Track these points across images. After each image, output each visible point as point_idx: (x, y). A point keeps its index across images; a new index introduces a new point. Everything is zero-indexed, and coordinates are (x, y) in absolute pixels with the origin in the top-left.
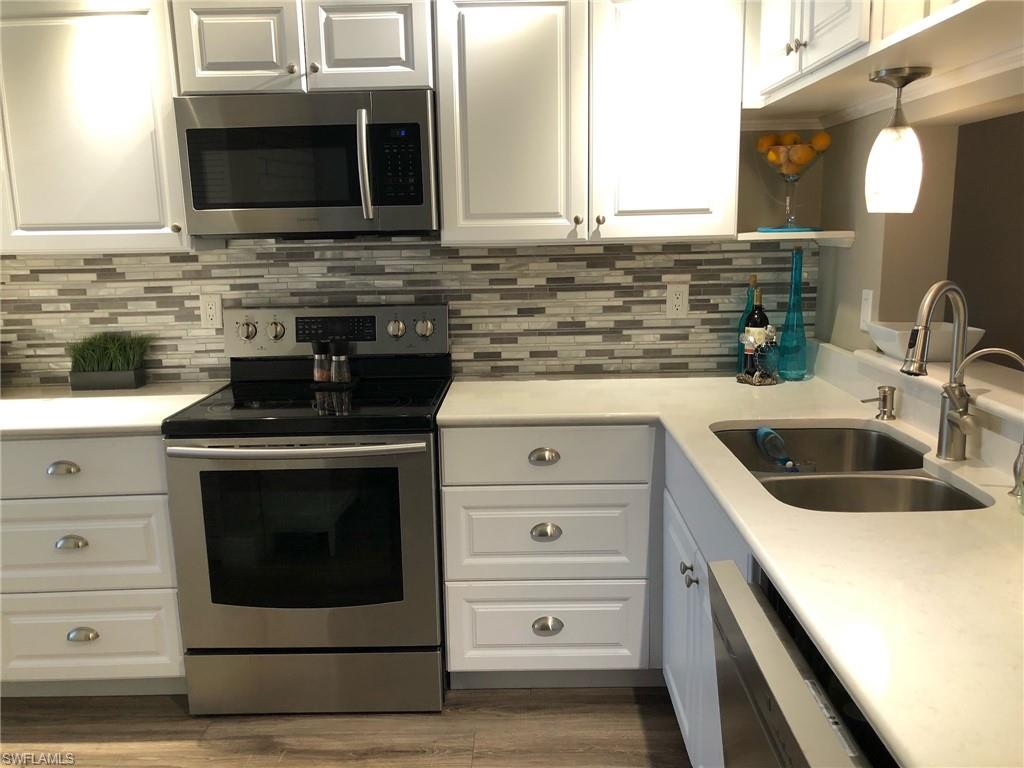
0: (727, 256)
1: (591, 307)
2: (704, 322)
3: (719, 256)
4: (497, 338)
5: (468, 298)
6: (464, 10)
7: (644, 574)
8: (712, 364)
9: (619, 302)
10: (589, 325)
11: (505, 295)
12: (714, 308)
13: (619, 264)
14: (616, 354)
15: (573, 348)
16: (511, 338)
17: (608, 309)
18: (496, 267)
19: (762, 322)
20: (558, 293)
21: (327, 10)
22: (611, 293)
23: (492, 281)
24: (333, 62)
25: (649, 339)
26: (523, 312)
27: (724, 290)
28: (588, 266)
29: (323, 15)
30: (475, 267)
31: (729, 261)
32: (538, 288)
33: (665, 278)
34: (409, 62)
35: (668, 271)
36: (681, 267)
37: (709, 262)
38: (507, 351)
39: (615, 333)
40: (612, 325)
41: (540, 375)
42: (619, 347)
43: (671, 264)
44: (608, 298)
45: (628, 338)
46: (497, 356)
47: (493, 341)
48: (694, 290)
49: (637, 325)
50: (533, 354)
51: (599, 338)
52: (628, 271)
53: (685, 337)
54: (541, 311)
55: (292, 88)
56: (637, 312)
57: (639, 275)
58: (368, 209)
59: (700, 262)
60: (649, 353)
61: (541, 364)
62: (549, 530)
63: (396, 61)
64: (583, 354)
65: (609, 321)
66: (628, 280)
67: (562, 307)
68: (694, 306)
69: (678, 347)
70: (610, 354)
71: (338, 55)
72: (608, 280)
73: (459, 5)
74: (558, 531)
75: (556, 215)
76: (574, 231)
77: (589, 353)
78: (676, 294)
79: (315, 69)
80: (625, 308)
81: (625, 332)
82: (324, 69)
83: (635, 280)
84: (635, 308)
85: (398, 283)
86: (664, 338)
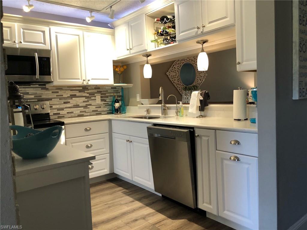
0: (107, 90)
1: (80, 101)
2: (104, 104)
3: (106, 90)
4: (59, 109)
5: (51, 100)
6: (57, 34)
7: (109, 152)
8: (106, 113)
9: (86, 100)
10: (80, 105)
11: (60, 99)
12: (105, 101)
13: (86, 91)
14: (87, 112)
15: (77, 111)
16: (62, 109)
17: (84, 102)
18: (58, 92)
19: (118, 102)
20: (73, 98)
21: (23, 29)
22: (85, 98)
23: (57, 96)
24: (25, 41)
25: (93, 108)
26: (65, 103)
27: (107, 97)
28: (79, 92)
29: (22, 30)
30: (53, 92)
31: (107, 91)
32: (68, 97)
33: (96, 94)
34: (45, 43)
35: (96, 93)
36: (99, 92)
37: (104, 91)
38: (61, 112)
39: (86, 107)
40: (85, 105)
41: (69, 117)
42: (87, 110)
43: (96, 92)
44: (84, 99)
45: (89, 108)
46: (59, 114)
47: (58, 110)
48: (101, 97)
49: (90, 105)
50: (68, 113)
51: (83, 108)
52: (88, 93)
53: (100, 107)
54: (69, 102)
55: (14, 46)
56: (90, 102)
57: (90, 94)
58: (37, 76)
59: (102, 91)
60: (93, 111)
61: (70, 115)
62: (89, 146)
63: (41, 43)
64: (79, 112)
65: (84, 104)
66: (88, 95)
67: (74, 101)
68: (102, 100)
69: (99, 109)
70: (85, 112)
71: (26, 40)
72: (84, 95)
73: (56, 33)
74: (91, 146)
75: (79, 79)
76: (83, 82)
77: (81, 112)
78: (98, 97)
79: (21, 42)
80: (88, 101)
81: (88, 107)
82: (23, 43)
83: (89, 95)
84: (90, 101)
85: (33, 97)
86: (96, 107)
